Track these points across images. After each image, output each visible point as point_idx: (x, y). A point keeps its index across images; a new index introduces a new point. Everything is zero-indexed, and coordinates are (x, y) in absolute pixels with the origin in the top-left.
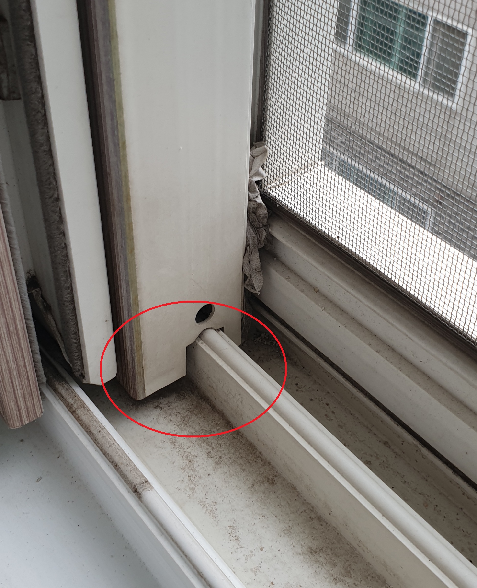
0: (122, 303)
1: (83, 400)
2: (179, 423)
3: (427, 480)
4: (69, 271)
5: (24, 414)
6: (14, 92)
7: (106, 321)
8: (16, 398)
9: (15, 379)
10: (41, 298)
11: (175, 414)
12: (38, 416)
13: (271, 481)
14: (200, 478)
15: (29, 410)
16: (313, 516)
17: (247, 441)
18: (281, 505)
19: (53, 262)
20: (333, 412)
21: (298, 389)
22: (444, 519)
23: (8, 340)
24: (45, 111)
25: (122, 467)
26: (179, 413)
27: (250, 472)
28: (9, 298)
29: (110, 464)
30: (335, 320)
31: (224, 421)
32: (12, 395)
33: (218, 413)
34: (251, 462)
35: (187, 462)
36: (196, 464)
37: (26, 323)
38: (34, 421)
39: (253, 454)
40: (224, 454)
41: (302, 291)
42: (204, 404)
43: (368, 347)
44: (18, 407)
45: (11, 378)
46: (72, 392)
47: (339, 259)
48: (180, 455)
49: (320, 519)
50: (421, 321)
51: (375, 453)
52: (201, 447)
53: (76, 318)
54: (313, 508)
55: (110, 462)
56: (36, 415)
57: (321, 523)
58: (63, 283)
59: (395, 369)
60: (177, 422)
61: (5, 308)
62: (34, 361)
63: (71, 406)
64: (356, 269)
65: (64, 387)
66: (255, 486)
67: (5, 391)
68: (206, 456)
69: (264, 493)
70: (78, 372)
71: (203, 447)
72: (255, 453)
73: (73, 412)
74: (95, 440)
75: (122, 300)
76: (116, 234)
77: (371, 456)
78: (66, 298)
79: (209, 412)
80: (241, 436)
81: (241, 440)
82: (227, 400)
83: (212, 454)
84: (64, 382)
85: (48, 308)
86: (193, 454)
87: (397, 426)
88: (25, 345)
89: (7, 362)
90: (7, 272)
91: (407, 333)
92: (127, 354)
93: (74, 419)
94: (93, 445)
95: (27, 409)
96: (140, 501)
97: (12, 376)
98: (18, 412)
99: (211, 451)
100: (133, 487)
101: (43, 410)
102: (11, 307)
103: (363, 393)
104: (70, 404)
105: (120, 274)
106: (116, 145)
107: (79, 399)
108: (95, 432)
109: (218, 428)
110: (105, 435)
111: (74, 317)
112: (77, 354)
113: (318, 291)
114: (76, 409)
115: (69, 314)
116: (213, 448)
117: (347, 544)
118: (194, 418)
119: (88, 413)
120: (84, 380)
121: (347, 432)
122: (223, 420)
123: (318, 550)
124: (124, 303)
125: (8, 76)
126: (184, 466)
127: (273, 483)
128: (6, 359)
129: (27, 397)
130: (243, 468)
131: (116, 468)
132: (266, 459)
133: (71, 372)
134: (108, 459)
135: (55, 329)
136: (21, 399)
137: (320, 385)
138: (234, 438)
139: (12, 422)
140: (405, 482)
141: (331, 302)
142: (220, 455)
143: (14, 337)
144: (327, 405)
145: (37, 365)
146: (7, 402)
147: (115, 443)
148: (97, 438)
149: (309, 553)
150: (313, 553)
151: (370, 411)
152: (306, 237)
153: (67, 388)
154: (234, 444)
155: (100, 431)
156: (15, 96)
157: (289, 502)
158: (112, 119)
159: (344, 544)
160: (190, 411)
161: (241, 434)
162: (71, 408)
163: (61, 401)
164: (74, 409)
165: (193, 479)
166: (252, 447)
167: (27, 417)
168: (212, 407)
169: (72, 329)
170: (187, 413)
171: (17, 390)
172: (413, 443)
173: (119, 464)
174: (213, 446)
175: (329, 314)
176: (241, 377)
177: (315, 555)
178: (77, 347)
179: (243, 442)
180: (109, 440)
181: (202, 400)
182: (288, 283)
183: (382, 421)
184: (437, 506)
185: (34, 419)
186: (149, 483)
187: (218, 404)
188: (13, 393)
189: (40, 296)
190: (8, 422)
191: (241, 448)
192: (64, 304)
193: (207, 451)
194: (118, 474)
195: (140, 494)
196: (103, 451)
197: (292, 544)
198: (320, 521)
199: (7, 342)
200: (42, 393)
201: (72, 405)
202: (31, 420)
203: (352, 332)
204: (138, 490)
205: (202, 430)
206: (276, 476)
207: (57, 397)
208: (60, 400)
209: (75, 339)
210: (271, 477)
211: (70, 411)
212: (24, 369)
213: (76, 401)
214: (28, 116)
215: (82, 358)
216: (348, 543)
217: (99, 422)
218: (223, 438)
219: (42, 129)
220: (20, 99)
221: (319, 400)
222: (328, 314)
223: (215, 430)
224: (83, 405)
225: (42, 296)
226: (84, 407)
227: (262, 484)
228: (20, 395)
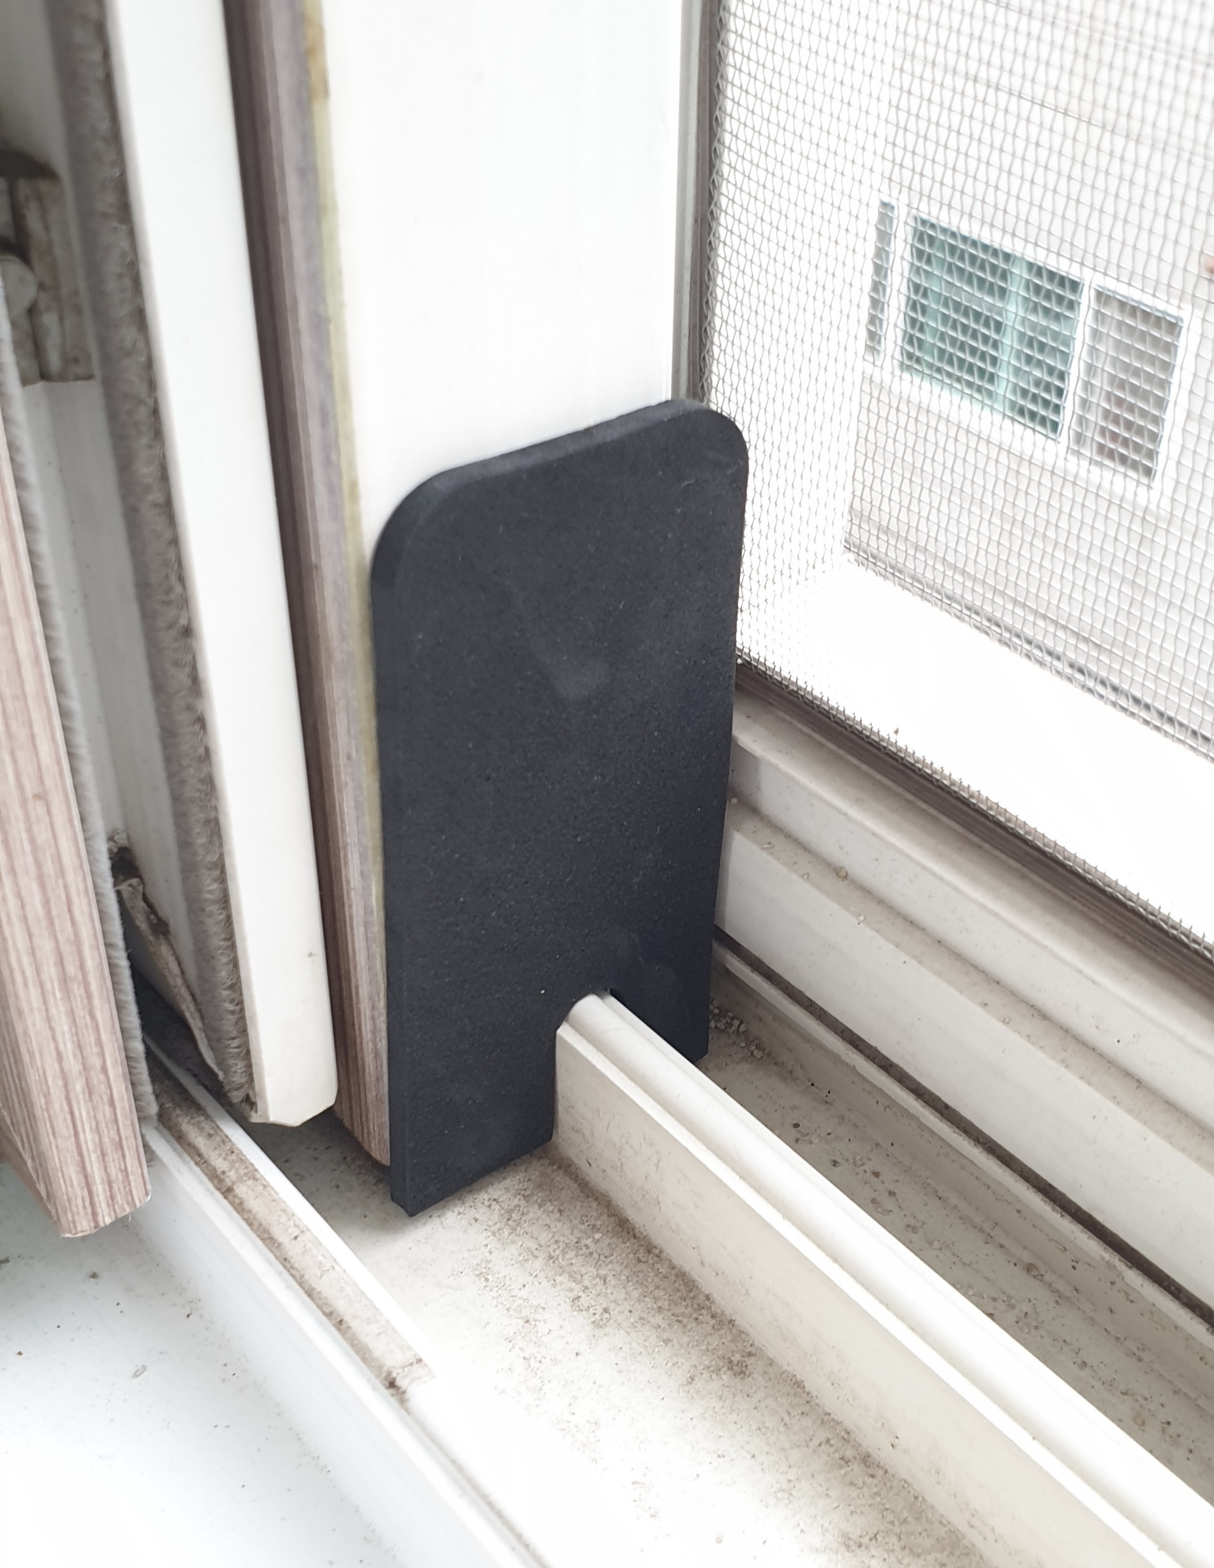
0: (350, 906)
1: (252, 1161)
2: (498, 1226)
3: (1140, 1360)
4: (217, 821)
5: (102, 1198)
6: (76, 361)
7: (310, 955)
8: (81, 1154)
9: (78, 1102)
10: (143, 904)
11: (487, 1203)
12: (138, 1204)
13: (740, 1370)
14: (555, 1362)
15: (115, 1186)
16: (849, 1454)
17: (673, 1268)
18: (767, 1428)
19: (176, 799)
20: (892, 1194)
21: (798, 1135)
22: (1190, 1456)
23: (62, 999)
24: (156, 402)
25: (355, 1325)
26: (495, 1200)
27: (682, 1346)
28: (66, 887)
29: (324, 1318)
30: (892, 947)
31: (612, 1219)
32: (71, 1144)
33: (596, 1199)
34: (685, 1320)
35: (521, 1322)
36: (542, 1329)
37: (109, 957)
38: (126, 1217)
39: (689, 1302)
40: (615, 1301)
41: (805, 876)
42: (559, 1178)
43: (979, 1010)
44: (86, 1177)
45: (68, 1098)
46: (224, 1142)
47: (900, 790)
48: (500, 1306)
49: (866, 1460)
50: (1116, 935)
51: (1004, 1293)
52: (554, 1286)
53: (233, 947)
54: (848, 1433)
55: (324, 1313)
56: (133, 1199)
57: (871, 1471)
58: (201, 852)
59: (1053, 1064)
60: (490, 1223)
61: (54, 913)
62: (128, 1058)
63: (222, 1177)
64: (943, 813)
65: (202, 1129)
66: (696, 1381)
67: (54, 1134)
68: (570, 1308)
69: (721, 1398)
70: (237, 1089)
71: (561, 1284)
72: (694, 1298)
73: (227, 1192)
74: (285, 1259)
75: (349, 899)
76: (334, 725)
77: (994, 1300)
78: (209, 892)
79: (572, 1198)
80: (658, 1256)
81: (659, 1266)
82: (619, 1163)
83: (585, 1301)
84: (202, 1118)
85: (161, 927)
86: (535, 1303)
87: (1059, 1216)
88: (104, 1012)
89: (60, 1058)
90: (60, 818)
91: (1081, 966)
92: (361, 1043)
93: (231, 1208)
94: (280, 1274)
95: (110, 1183)
96: (403, 1411)
97: (72, 1095)
98: (86, 1193)
99: (583, 1295)
100: (384, 1375)
101: (149, 1187)
102: (70, 911)
103: (970, 1137)
104: (219, 1172)
105: (343, 829)
106: (333, 490)
107: (242, 1160)
108: (283, 1238)
109: (597, 1236)
110: (309, 1245)
111: (229, 943)
112: (236, 1043)
113: (846, 877)
114: (234, 1183)
115: (216, 934)
116: (586, 1288)
117: (941, 1523)
118: (534, 1212)
119: (266, 1194)
120: (253, 1113)
121: (931, 1243)
122: (609, 1216)
123: (865, 1540)
124: (354, 908)
125: (61, 319)
126: (511, 1334)
127: (743, 1372)
128: (57, 1049)
129: (109, 1151)
130: (665, 1336)
131: (339, 1330)
132: (723, 1313)
133: (219, 1092)
134: (318, 1306)
135: (179, 981)
136: (93, 1157)
137: (855, 1125)
138: (639, 1261)
139: (70, 1218)
140: (1084, 1364)
141: (880, 901)
142: (605, 1306)
143: (77, 991)
144: (876, 1174)
145: (135, 1068)
146: (58, 1165)
147: (336, 1267)
148: (290, 1254)
149: (843, 1549)
150: (853, 1548)
151: (989, 1188)
152: (814, 739)
153: (212, 1132)
154: (641, 1275)
155: (296, 1238)
156: (80, 370)
157: (787, 1420)
158: (324, 424)
159: (931, 1523)
160: (524, 1196)
161: (657, 1251)
162: (221, 1181)
163: (197, 1164)
164: (229, 1184)
165: (538, 1365)
166: (686, 1284)
167: (108, 1205)
168: (580, 1185)
169: (224, 974)
170: (516, 1202)
171: (84, 1131)
172: (1103, 1259)
173: (347, 1318)
174: (586, 1283)
175: (878, 931)
176: (655, 1100)
177: (858, 1551)
178: (236, 1023)
179: (663, 1271)
180: (320, 1258)
181: (555, 1167)
182: (770, 858)
183: (1019, 1212)
184: (1169, 1423)
185: (128, 1210)
186: (426, 1365)
187: (594, 1175)
188: (73, 1139)
189: (140, 897)
190: (59, 1219)
191: (657, 1287)
192: (204, 910)
193: (572, 1295)
194: (343, 1342)
195: (404, 1392)
196: (307, 1287)
197: (799, 1525)
198: (868, 1467)
199: (60, 1003)
200: (146, 1147)
201: (224, 1173)
202: (120, 1215)
203: (938, 974)
204: (398, 1383)
205: (557, 1242)
206: (750, 1354)
207: (185, 1155)
208: (192, 1164)
209: (231, 1001)
210: (737, 1358)
211: (219, 1189)
212: (102, 1077)
213: (233, 1163)
214: (112, 416)
215: (248, 1053)
216: (944, 1522)
217: (293, 1215)
218: (611, 1262)
219: (150, 446)
220: (90, 377)
221: (855, 1163)
222: (874, 933)
223: (589, 1242)
224: (252, 1174)
225: (145, 899)
226: (255, 1179)
227: (714, 1376)
228: (91, 1147)
